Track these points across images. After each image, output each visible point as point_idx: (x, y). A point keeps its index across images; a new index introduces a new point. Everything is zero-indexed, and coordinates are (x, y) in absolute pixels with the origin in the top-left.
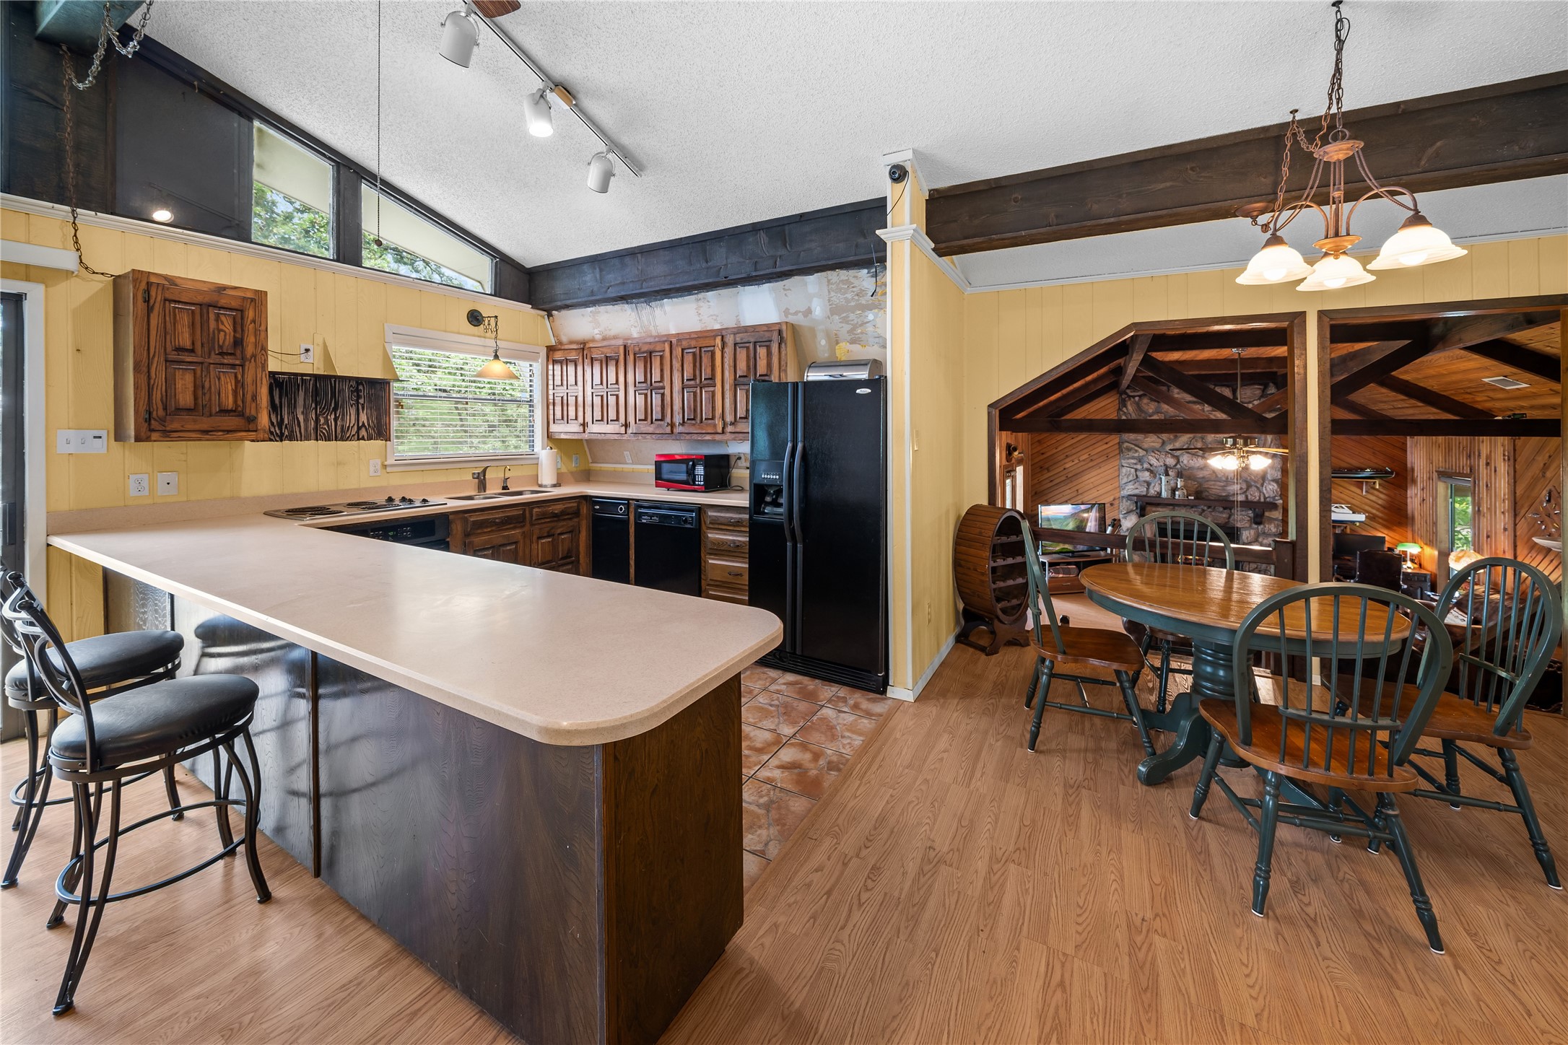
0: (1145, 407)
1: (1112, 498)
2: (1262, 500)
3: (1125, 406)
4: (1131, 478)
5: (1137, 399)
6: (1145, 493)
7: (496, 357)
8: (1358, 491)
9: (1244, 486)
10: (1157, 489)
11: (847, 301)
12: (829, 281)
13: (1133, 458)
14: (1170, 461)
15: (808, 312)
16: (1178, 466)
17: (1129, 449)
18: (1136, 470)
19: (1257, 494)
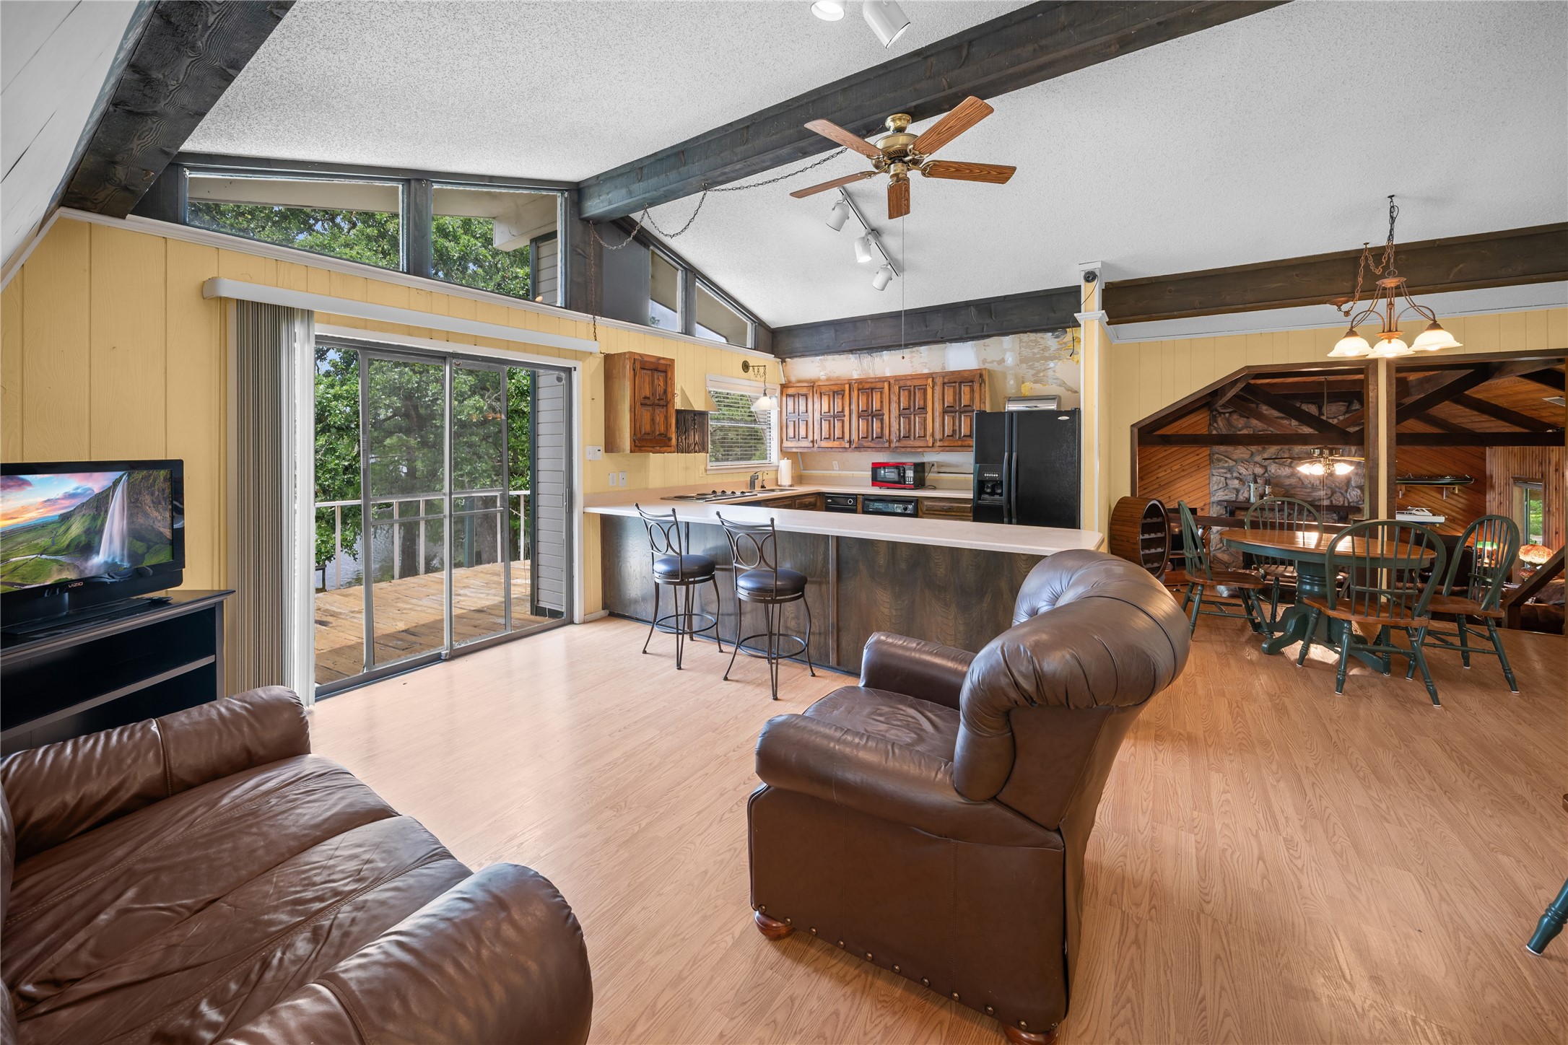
0: (1235, 423)
1: (1202, 504)
2: (1346, 504)
3: (1216, 422)
4: (1221, 486)
5: (1227, 415)
6: (1234, 499)
7: (765, 394)
8: (1439, 496)
9: (1329, 492)
10: (1246, 495)
11: (1034, 354)
12: (1021, 340)
13: (1223, 468)
14: (1259, 470)
15: (1003, 361)
16: (1266, 475)
17: (1219, 460)
18: (1226, 478)
19: (1341, 499)
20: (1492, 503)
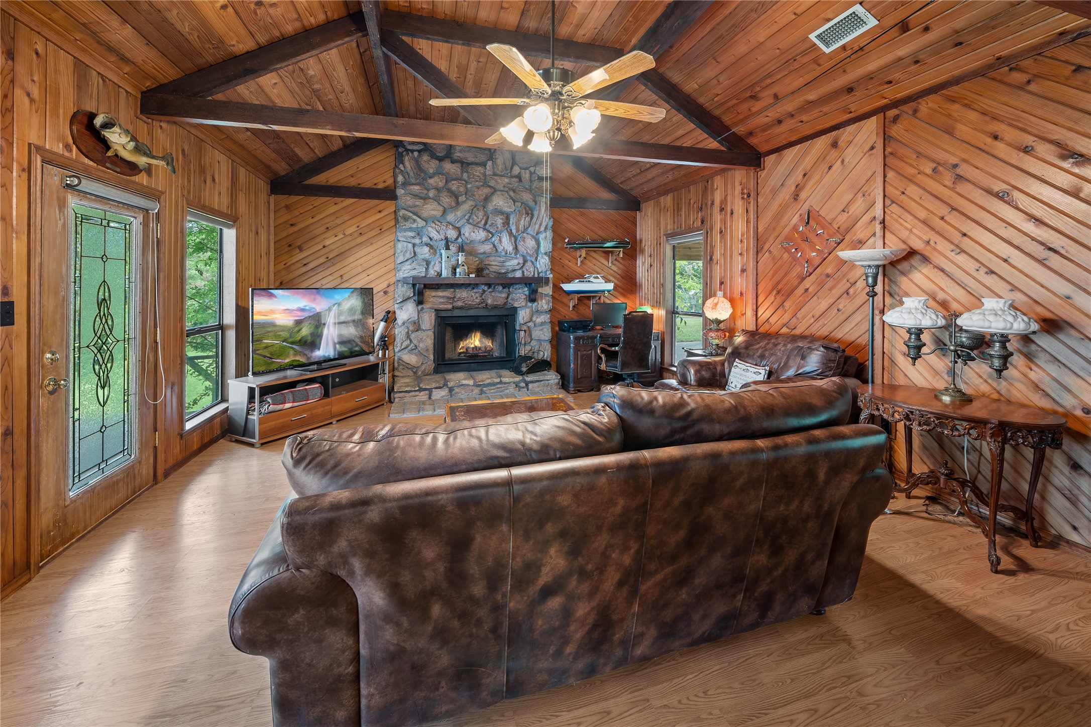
0: (425, 166)
1: (385, 285)
2: (536, 275)
3: (402, 162)
4: (408, 256)
5: (416, 154)
6: (423, 275)
9: (521, 261)
10: (437, 268)
13: (411, 229)
14: (452, 234)
16: (460, 240)
17: (406, 219)
18: (414, 245)
19: (532, 269)
20: (643, 269)
